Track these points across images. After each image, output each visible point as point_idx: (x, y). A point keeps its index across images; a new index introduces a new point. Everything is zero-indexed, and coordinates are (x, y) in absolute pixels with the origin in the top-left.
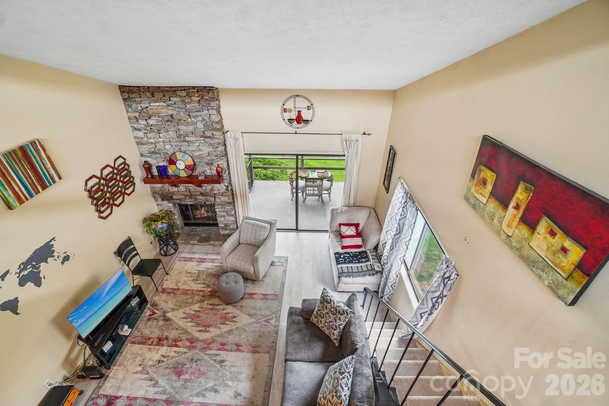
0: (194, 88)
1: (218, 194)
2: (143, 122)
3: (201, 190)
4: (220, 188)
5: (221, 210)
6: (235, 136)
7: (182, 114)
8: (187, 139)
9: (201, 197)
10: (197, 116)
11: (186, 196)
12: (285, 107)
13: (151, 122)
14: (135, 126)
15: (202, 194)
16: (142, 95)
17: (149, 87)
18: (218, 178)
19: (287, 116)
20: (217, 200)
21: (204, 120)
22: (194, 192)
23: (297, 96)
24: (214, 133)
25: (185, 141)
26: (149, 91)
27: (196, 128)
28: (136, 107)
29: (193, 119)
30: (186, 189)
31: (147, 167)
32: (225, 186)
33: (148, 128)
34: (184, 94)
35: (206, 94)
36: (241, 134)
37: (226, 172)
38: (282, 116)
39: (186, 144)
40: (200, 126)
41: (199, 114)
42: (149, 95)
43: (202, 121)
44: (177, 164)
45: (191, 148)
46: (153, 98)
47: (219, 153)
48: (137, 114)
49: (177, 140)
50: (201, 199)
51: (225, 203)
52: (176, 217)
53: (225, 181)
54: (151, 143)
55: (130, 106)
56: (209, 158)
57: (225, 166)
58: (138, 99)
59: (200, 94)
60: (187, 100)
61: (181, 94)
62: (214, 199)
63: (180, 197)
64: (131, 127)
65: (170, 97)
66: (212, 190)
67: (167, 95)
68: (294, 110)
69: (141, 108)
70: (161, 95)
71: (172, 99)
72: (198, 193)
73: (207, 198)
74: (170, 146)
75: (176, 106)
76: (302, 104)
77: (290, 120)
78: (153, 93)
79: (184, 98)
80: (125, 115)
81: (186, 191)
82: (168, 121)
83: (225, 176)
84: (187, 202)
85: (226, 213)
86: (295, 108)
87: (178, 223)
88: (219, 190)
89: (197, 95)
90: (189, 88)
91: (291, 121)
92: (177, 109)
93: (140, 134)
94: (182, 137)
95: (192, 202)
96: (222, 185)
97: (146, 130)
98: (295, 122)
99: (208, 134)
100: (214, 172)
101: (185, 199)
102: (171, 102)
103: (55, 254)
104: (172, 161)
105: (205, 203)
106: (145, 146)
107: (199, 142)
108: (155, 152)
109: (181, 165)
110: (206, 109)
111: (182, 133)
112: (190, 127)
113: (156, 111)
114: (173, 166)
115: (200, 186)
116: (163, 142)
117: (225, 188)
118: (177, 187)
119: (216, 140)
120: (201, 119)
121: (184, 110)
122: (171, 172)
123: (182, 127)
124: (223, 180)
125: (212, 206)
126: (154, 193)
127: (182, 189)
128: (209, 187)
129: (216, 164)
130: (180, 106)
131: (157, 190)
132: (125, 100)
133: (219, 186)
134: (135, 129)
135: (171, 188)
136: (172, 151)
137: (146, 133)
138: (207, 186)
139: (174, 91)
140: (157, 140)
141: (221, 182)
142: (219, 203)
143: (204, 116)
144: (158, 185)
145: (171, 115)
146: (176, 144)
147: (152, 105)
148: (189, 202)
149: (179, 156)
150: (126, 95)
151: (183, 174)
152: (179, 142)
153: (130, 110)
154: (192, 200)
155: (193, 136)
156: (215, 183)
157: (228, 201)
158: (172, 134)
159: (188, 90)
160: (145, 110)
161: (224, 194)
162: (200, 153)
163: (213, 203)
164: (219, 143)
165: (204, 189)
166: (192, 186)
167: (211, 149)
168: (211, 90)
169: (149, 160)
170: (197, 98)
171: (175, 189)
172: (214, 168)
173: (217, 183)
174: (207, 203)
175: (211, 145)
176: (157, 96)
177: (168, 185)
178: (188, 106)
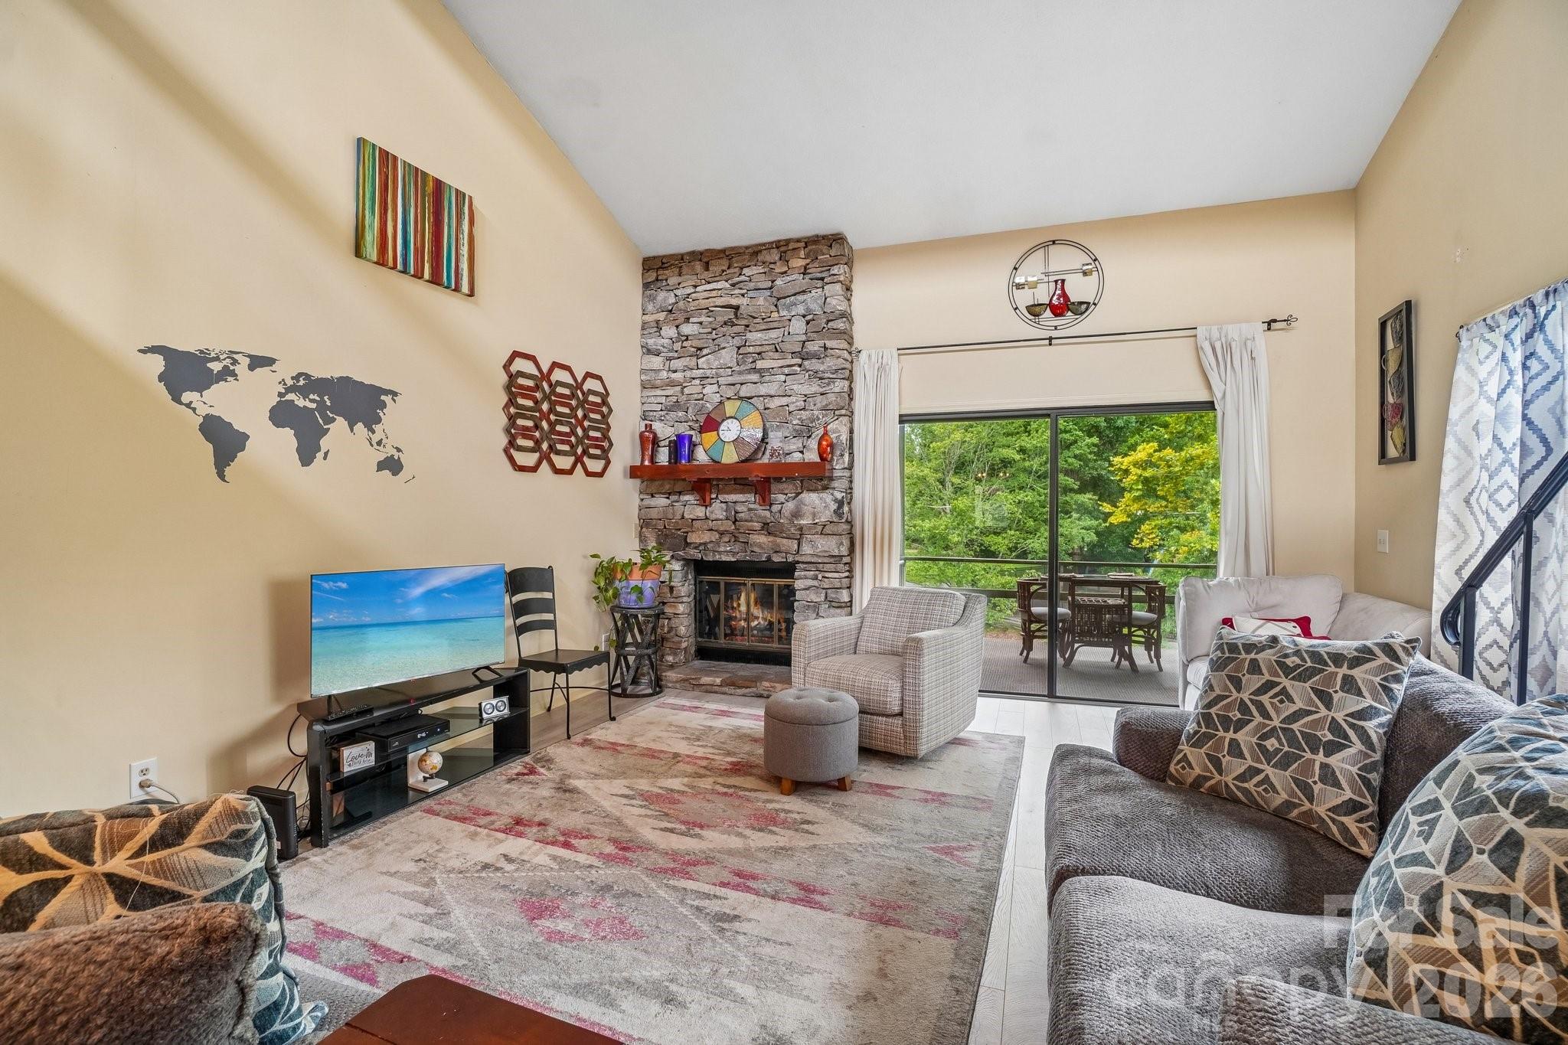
0: (798, 241)
1: (810, 528)
2: (669, 331)
3: (767, 514)
4: (818, 504)
5: (810, 583)
6: (880, 360)
7: (761, 301)
8: (760, 364)
9: (762, 539)
10: (795, 304)
11: (722, 534)
12: (1019, 274)
13: (687, 329)
14: (651, 342)
15: (767, 528)
16: (685, 270)
17: (701, 253)
18: (816, 476)
19: (1024, 298)
20: (806, 549)
21: (809, 311)
22: (746, 521)
23: (1054, 242)
24: (829, 344)
25: (755, 370)
26: (700, 260)
27: (786, 333)
28: (665, 299)
29: (783, 313)
30: (726, 511)
31: (649, 441)
32: (836, 500)
33: (677, 346)
34: (775, 255)
35: (825, 249)
36: (895, 353)
37: (842, 455)
38: (1011, 299)
39: (755, 377)
40: (798, 326)
41: (800, 298)
42: (698, 266)
43: (804, 316)
44: (722, 427)
45: (763, 389)
46: (706, 275)
47: (832, 397)
48: (661, 316)
49: (737, 368)
50: (760, 546)
51: (826, 560)
52: (681, 608)
53: (835, 484)
54: (672, 384)
55: (652, 299)
56: (804, 415)
57: (844, 437)
58: (673, 281)
59: (810, 251)
60: (780, 268)
61: (768, 258)
62: (796, 546)
63: (706, 537)
64: (642, 347)
65: (742, 269)
66: (797, 514)
67: (737, 262)
68: (1046, 279)
69: (674, 301)
70: (725, 263)
71: (745, 271)
72: (757, 526)
73: (779, 540)
74: (715, 388)
75: (752, 285)
76: (1065, 260)
77: (1034, 310)
78: (707, 263)
79: (772, 266)
80: (638, 319)
81: (727, 519)
82: (725, 323)
83: (839, 465)
84: (720, 553)
85: (823, 595)
86: (1047, 274)
87: (682, 630)
88: (814, 515)
89: (802, 254)
90: (788, 242)
91: (1037, 309)
92: (751, 294)
93: (656, 362)
94: (749, 362)
95: (734, 554)
96: (827, 496)
97: (673, 351)
98: (1048, 313)
99: (813, 347)
100: (813, 456)
101: (718, 543)
102: (742, 278)
103: (377, 428)
104: (711, 424)
105: (769, 559)
106: (659, 392)
107: (786, 371)
108: (677, 406)
109: (730, 430)
110: (819, 284)
111: (751, 349)
112: (773, 334)
113: (704, 303)
114: (710, 437)
115: (766, 501)
116: (702, 378)
117: (834, 506)
118: (705, 503)
119: (830, 363)
120: (803, 312)
121: (768, 293)
122: (701, 456)
123: (754, 337)
124: (831, 479)
125: (788, 570)
126: (645, 523)
127: (717, 510)
128: (790, 506)
129: (821, 432)
130: (761, 285)
131: (653, 514)
132: (646, 286)
133: (817, 502)
134: (648, 351)
135: (689, 507)
136: (717, 399)
137: (670, 359)
138: (784, 501)
139: (754, 252)
140: (688, 374)
141: (825, 488)
142: (809, 559)
143: (812, 301)
144: (661, 501)
145: (737, 308)
146: (731, 380)
147: (699, 289)
148: (726, 553)
149: (730, 408)
150: (652, 276)
151: (730, 457)
152: (740, 373)
153: (650, 307)
154: (737, 547)
155: (776, 356)
156: (809, 490)
157: (836, 552)
158: (728, 356)
159: (784, 248)
160: (681, 304)
161: (827, 530)
162: (784, 401)
163: (790, 559)
164: (836, 371)
165: (775, 508)
166: (745, 501)
167: (814, 388)
168: (836, 239)
169: (657, 426)
170: (802, 263)
171: (700, 512)
172: (813, 444)
173: (815, 490)
174: (776, 559)
175: (817, 376)
176: (715, 268)
177: (687, 498)
178: (779, 282)
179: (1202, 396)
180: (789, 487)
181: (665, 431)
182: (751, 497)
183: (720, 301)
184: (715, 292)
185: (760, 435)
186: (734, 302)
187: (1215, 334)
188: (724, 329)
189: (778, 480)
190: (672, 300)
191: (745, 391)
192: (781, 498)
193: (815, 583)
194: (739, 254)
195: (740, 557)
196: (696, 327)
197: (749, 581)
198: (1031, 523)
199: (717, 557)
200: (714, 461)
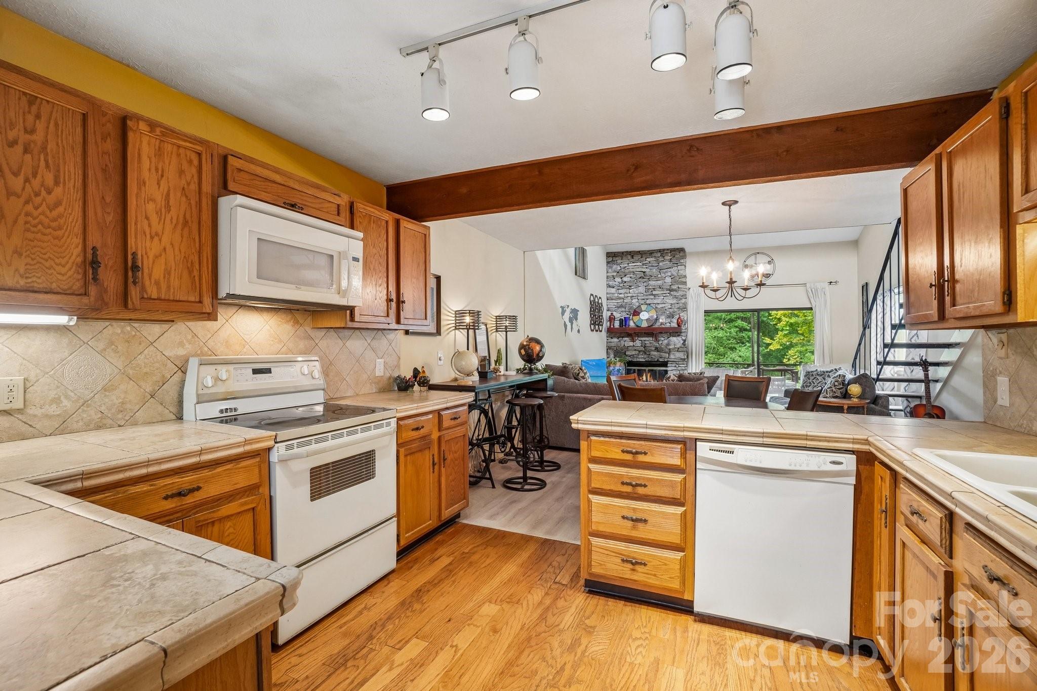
0: (668, 250)
1: (673, 349)
2: (618, 280)
3: (657, 344)
4: (676, 341)
5: (673, 368)
6: (697, 292)
7: (654, 270)
8: (654, 293)
9: (655, 353)
10: (667, 272)
11: (639, 351)
12: (746, 263)
13: (625, 279)
14: (611, 283)
15: (657, 349)
16: (624, 258)
17: (630, 252)
18: (676, 332)
19: (749, 271)
20: (672, 356)
21: (672, 275)
22: (649, 347)
23: (759, 253)
24: (680, 286)
25: (652, 294)
26: (630, 255)
27: (664, 282)
28: (616, 268)
29: (663, 275)
30: (641, 343)
31: (611, 319)
32: (683, 340)
33: (622, 285)
34: (659, 254)
35: (677, 253)
36: (703, 289)
37: (685, 324)
38: (744, 272)
39: (652, 297)
40: (668, 280)
41: (669, 270)
42: (629, 257)
44: (640, 314)
45: (655, 301)
46: (632, 260)
47: (681, 305)
48: (615, 274)
49: (645, 294)
50: (654, 355)
51: (679, 360)
53: (682, 334)
54: (620, 298)
55: (611, 267)
56: (671, 310)
57: (685, 318)
58: (619, 261)
59: (672, 254)
60: (661, 259)
61: (656, 255)
62: (668, 356)
63: (634, 353)
64: (607, 284)
66: (668, 344)
67: (644, 256)
68: (756, 265)
70: (640, 256)
71: (647, 259)
72: (653, 349)
73: (661, 353)
74: (637, 300)
75: (650, 265)
76: (763, 259)
77: (752, 276)
78: (633, 256)
79: (658, 258)
80: (604, 275)
81: (642, 346)
82: (640, 278)
83: (684, 328)
84: (638, 358)
88: (674, 345)
89: (669, 255)
90: (664, 250)
92: (650, 268)
93: (613, 290)
94: (650, 291)
95: (644, 358)
96: (679, 338)
97: (619, 286)
98: (757, 277)
99: (674, 287)
100: (674, 325)
101: (638, 355)
102: (646, 262)
104: (636, 313)
105: (658, 361)
106: (614, 301)
107: (664, 295)
108: (621, 306)
109: (644, 316)
110: (676, 265)
111: (651, 287)
112: (659, 282)
113: (631, 270)
114: (636, 318)
115: (657, 340)
116: (631, 297)
117: (682, 342)
118: (633, 341)
119: (680, 293)
120: (670, 275)
121: (657, 268)
122: (632, 324)
123: (651, 283)
124: (681, 333)
125: (665, 364)
126: (609, 348)
127: (638, 343)
128: (666, 342)
129: (678, 316)
130: (653, 265)
131: (613, 345)
132: (608, 263)
133: (676, 340)
134: (609, 286)
135: (627, 342)
136: (637, 304)
137: (618, 289)
138: (663, 341)
139: (651, 253)
140: (626, 295)
141: (679, 336)
142: (673, 360)
143: (674, 271)
144: (615, 340)
145: (644, 272)
146: (643, 298)
147: (630, 265)
148: (641, 358)
149: (644, 307)
150: (610, 259)
151: (645, 325)
152: (647, 295)
153: (610, 270)
154: (645, 356)
155: (660, 290)
156: (673, 336)
157: (683, 358)
158: (642, 289)
159: (662, 252)
160: (623, 270)
161: (680, 350)
162: (663, 305)
163: (666, 360)
164: (683, 296)
165: (660, 342)
166: (648, 340)
167: (675, 301)
168: (682, 250)
169: (615, 313)
170: (669, 258)
171: (631, 344)
172: (675, 321)
173: (675, 336)
174: (661, 360)
175: (675, 297)
176: (636, 258)
177: (626, 339)
178: (661, 264)
179: (809, 306)
180: (665, 336)
181: (617, 315)
182: (651, 339)
183: (638, 270)
184: (635, 266)
185: (655, 317)
186: (643, 270)
187: (813, 286)
188: (640, 280)
189: (661, 333)
190: (619, 268)
191: (648, 302)
192: (663, 339)
193: (675, 368)
194: (645, 253)
195: (647, 359)
196: (629, 279)
197: (647, 369)
198: (722, 349)
199: (638, 360)
200: (637, 326)
